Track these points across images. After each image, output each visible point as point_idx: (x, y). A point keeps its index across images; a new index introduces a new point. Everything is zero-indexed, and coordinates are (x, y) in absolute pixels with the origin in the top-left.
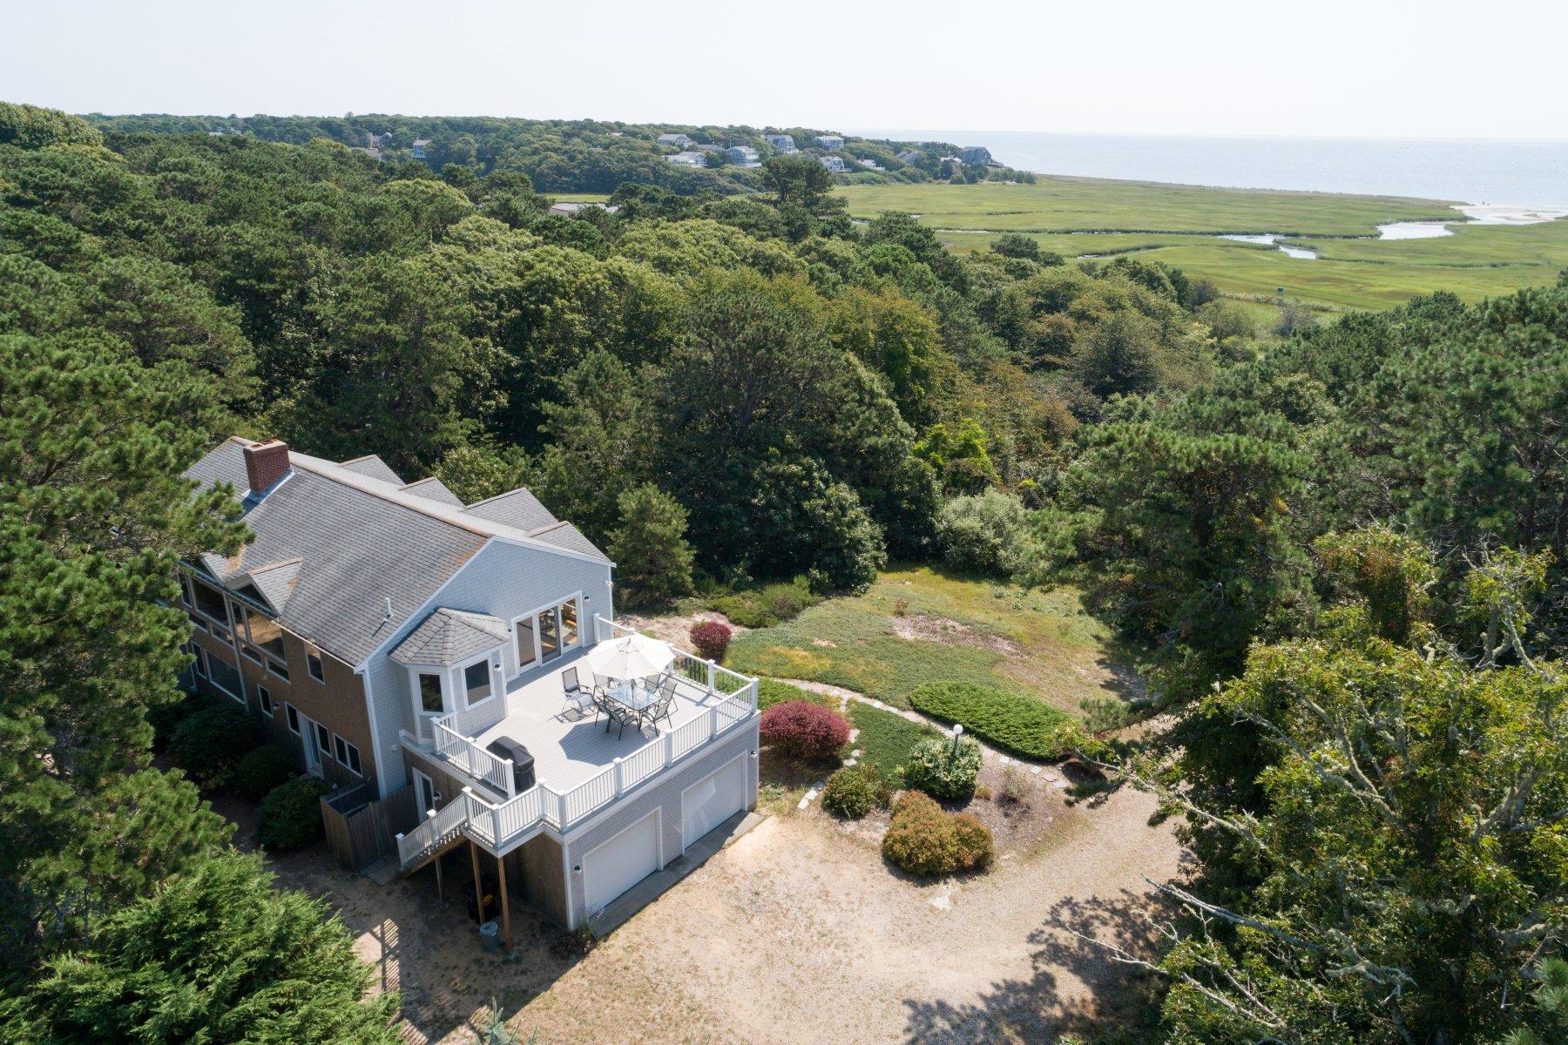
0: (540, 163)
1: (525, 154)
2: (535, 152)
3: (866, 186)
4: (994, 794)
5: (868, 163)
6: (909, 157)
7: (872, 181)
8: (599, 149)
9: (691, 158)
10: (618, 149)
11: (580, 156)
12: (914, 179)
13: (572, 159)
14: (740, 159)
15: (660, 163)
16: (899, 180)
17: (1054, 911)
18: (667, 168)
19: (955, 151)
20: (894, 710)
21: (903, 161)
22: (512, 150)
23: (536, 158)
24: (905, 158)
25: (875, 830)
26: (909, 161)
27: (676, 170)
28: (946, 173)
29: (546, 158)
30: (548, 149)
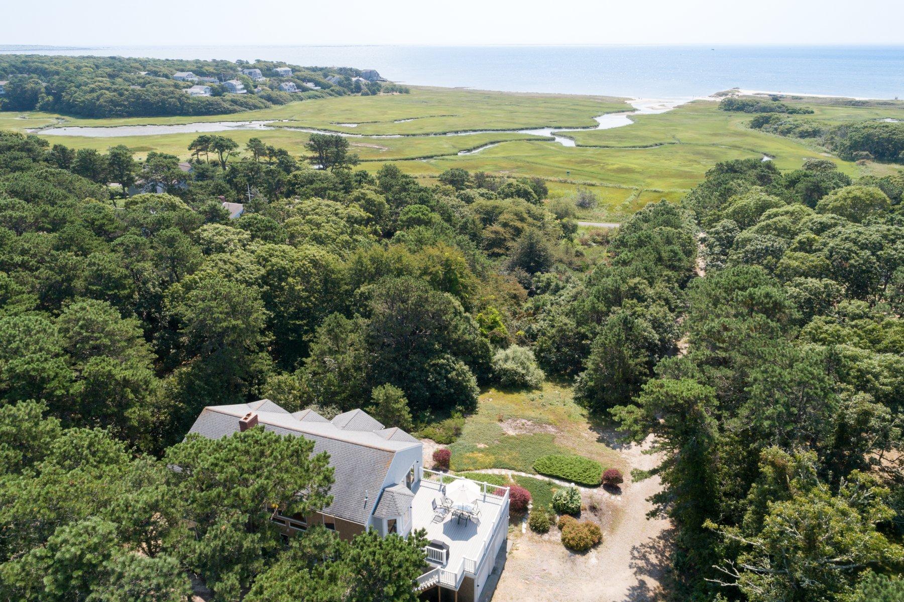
0: (98, 100)
1: (85, 92)
2: (93, 91)
3: (313, 100)
4: (587, 507)
5: (310, 85)
6: (334, 80)
7: (315, 97)
8: (139, 88)
9: (201, 89)
10: (152, 87)
11: (126, 93)
12: (340, 94)
13: (121, 95)
14: (233, 88)
15: (183, 95)
16: (331, 95)
17: (632, 553)
18: (188, 98)
19: (358, 73)
20: (531, 476)
21: (331, 82)
22: (74, 89)
23: (95, 95)
24: (332, 80)
25: (555, 535)
26: (335, 83)
27: (194, 99)
28: (357, 89)
29: (102, 95)
30: (101, 89)
